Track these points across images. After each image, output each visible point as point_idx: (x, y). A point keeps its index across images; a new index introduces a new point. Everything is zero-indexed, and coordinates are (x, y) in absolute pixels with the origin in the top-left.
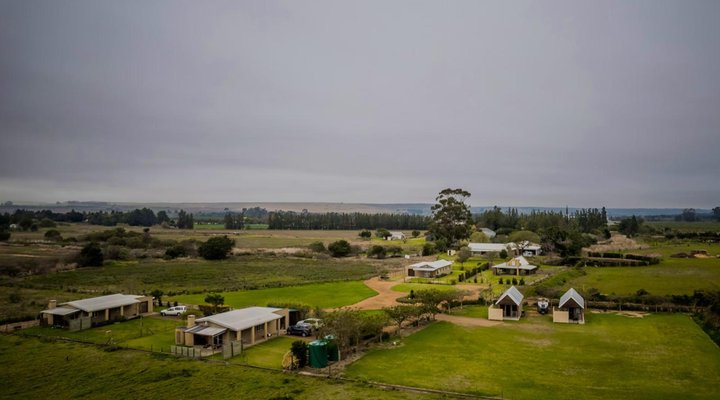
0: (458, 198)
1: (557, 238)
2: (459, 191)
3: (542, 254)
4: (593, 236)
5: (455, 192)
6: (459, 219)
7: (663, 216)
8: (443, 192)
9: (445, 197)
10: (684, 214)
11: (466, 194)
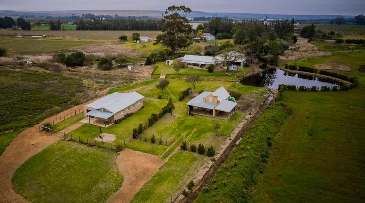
0: (181, 13)
1: (261, 52)
2: (183, 8)
3: (246, 66)
4: (285, 42)
5: (178, 8)
6: (182, 32)
7: (320, 20)
8: (170, 8)
9: (170, 13)
10: (336, 20)
11: (189, 10)
